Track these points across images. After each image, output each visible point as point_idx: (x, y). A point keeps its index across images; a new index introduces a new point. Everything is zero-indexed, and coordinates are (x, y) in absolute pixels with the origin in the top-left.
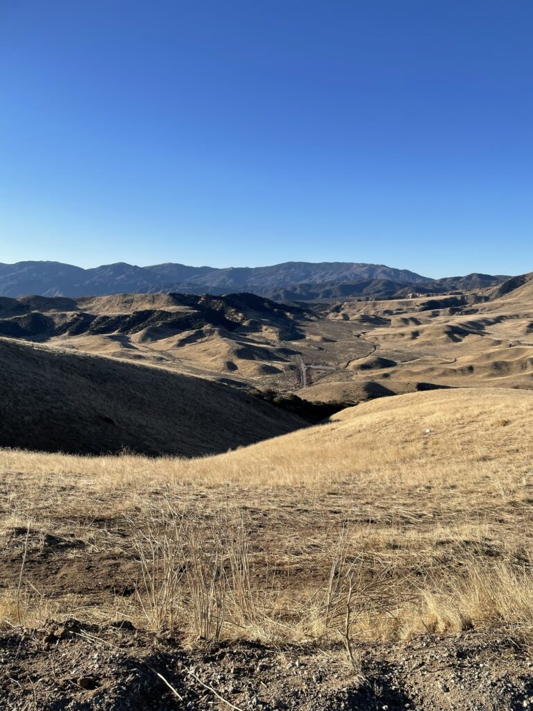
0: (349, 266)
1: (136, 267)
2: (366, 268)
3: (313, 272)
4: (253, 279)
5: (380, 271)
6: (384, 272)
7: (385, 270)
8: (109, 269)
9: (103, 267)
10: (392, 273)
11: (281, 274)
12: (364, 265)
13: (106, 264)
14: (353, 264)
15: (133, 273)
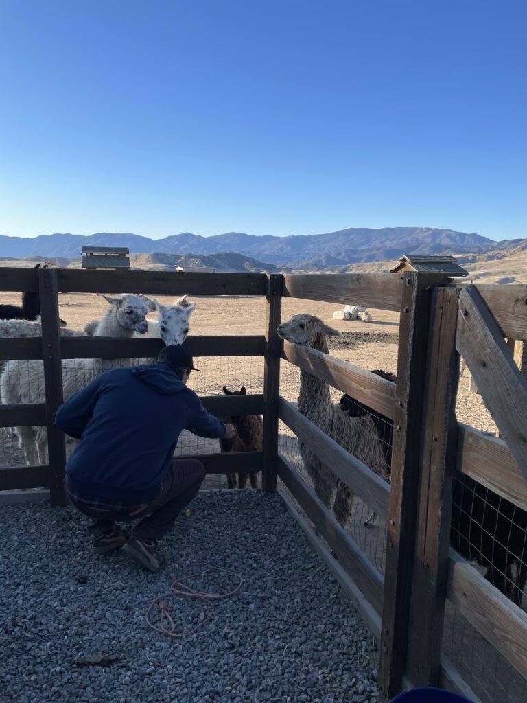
0: (412, 231)
1: (200, 237)
2: (430, 232)
3: (373, 238)
4: (311, 246)
5: (444, 235)
6: (449, 237)
7: (450, 234)
8: (175, 239)
9: (170, 238)
10: (458, 238)
11: (340, 241)
12: (428, 230)
13: (173, 235)
14: (417, 229)
15: (196, 243)
